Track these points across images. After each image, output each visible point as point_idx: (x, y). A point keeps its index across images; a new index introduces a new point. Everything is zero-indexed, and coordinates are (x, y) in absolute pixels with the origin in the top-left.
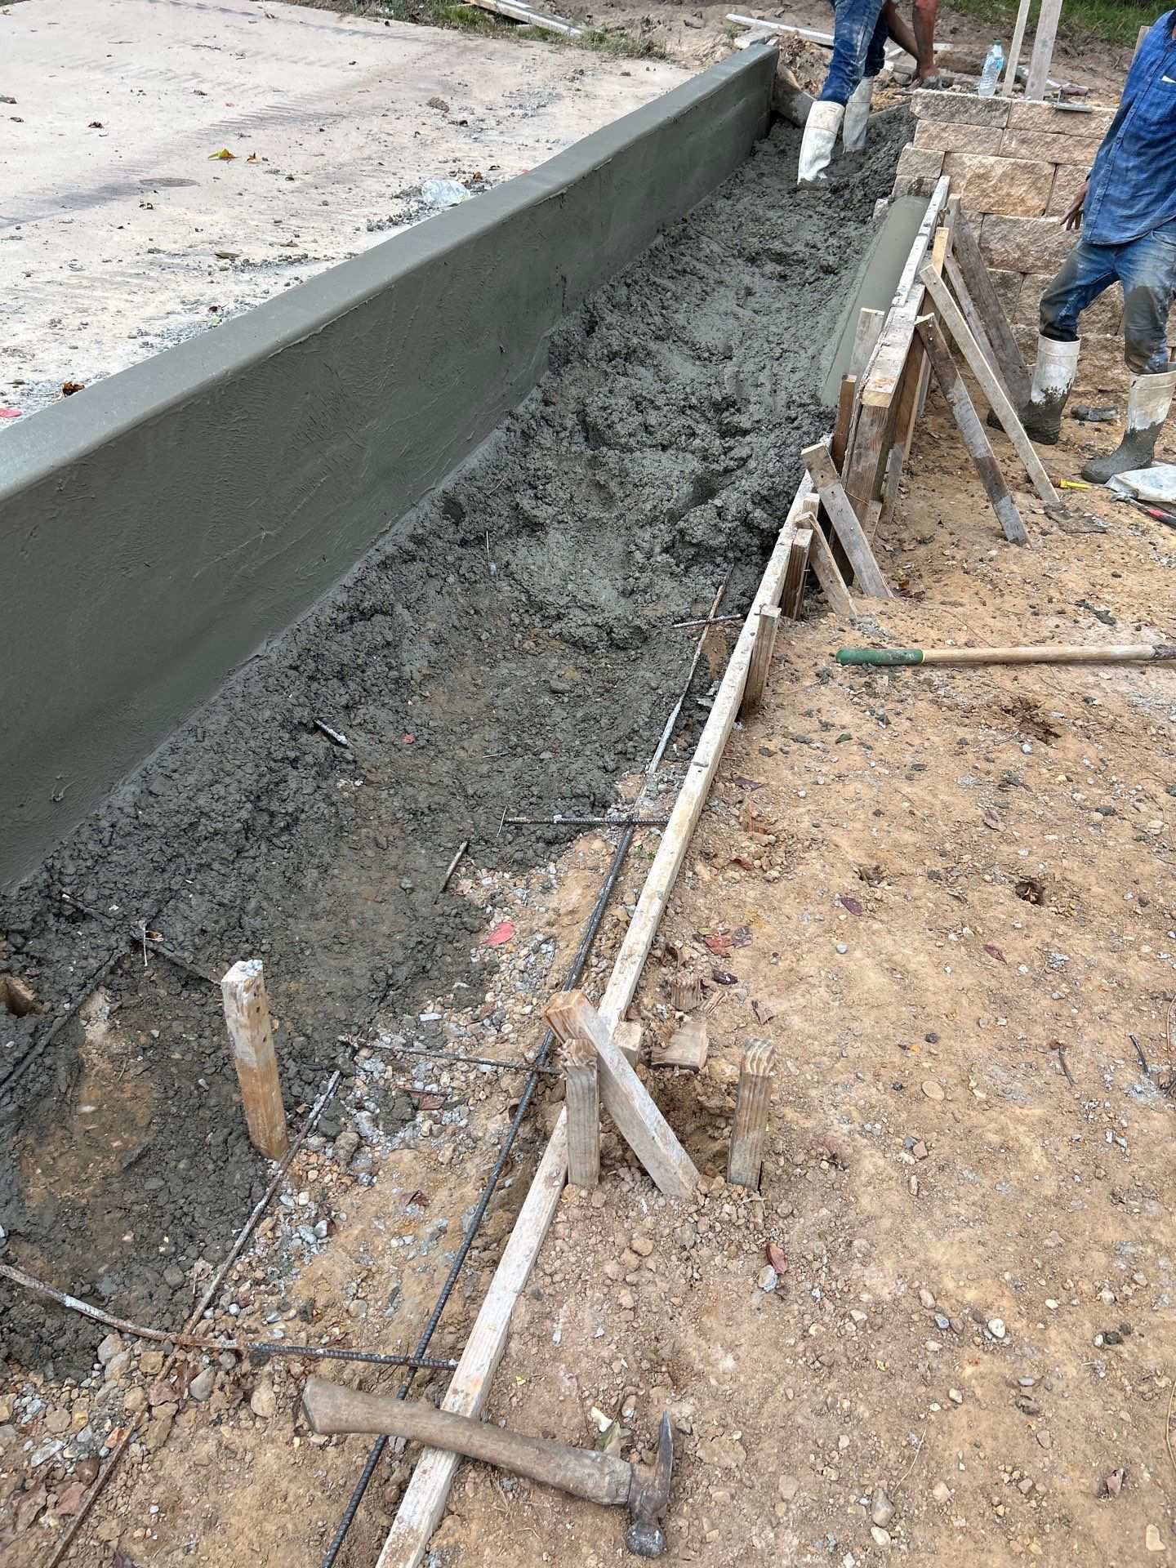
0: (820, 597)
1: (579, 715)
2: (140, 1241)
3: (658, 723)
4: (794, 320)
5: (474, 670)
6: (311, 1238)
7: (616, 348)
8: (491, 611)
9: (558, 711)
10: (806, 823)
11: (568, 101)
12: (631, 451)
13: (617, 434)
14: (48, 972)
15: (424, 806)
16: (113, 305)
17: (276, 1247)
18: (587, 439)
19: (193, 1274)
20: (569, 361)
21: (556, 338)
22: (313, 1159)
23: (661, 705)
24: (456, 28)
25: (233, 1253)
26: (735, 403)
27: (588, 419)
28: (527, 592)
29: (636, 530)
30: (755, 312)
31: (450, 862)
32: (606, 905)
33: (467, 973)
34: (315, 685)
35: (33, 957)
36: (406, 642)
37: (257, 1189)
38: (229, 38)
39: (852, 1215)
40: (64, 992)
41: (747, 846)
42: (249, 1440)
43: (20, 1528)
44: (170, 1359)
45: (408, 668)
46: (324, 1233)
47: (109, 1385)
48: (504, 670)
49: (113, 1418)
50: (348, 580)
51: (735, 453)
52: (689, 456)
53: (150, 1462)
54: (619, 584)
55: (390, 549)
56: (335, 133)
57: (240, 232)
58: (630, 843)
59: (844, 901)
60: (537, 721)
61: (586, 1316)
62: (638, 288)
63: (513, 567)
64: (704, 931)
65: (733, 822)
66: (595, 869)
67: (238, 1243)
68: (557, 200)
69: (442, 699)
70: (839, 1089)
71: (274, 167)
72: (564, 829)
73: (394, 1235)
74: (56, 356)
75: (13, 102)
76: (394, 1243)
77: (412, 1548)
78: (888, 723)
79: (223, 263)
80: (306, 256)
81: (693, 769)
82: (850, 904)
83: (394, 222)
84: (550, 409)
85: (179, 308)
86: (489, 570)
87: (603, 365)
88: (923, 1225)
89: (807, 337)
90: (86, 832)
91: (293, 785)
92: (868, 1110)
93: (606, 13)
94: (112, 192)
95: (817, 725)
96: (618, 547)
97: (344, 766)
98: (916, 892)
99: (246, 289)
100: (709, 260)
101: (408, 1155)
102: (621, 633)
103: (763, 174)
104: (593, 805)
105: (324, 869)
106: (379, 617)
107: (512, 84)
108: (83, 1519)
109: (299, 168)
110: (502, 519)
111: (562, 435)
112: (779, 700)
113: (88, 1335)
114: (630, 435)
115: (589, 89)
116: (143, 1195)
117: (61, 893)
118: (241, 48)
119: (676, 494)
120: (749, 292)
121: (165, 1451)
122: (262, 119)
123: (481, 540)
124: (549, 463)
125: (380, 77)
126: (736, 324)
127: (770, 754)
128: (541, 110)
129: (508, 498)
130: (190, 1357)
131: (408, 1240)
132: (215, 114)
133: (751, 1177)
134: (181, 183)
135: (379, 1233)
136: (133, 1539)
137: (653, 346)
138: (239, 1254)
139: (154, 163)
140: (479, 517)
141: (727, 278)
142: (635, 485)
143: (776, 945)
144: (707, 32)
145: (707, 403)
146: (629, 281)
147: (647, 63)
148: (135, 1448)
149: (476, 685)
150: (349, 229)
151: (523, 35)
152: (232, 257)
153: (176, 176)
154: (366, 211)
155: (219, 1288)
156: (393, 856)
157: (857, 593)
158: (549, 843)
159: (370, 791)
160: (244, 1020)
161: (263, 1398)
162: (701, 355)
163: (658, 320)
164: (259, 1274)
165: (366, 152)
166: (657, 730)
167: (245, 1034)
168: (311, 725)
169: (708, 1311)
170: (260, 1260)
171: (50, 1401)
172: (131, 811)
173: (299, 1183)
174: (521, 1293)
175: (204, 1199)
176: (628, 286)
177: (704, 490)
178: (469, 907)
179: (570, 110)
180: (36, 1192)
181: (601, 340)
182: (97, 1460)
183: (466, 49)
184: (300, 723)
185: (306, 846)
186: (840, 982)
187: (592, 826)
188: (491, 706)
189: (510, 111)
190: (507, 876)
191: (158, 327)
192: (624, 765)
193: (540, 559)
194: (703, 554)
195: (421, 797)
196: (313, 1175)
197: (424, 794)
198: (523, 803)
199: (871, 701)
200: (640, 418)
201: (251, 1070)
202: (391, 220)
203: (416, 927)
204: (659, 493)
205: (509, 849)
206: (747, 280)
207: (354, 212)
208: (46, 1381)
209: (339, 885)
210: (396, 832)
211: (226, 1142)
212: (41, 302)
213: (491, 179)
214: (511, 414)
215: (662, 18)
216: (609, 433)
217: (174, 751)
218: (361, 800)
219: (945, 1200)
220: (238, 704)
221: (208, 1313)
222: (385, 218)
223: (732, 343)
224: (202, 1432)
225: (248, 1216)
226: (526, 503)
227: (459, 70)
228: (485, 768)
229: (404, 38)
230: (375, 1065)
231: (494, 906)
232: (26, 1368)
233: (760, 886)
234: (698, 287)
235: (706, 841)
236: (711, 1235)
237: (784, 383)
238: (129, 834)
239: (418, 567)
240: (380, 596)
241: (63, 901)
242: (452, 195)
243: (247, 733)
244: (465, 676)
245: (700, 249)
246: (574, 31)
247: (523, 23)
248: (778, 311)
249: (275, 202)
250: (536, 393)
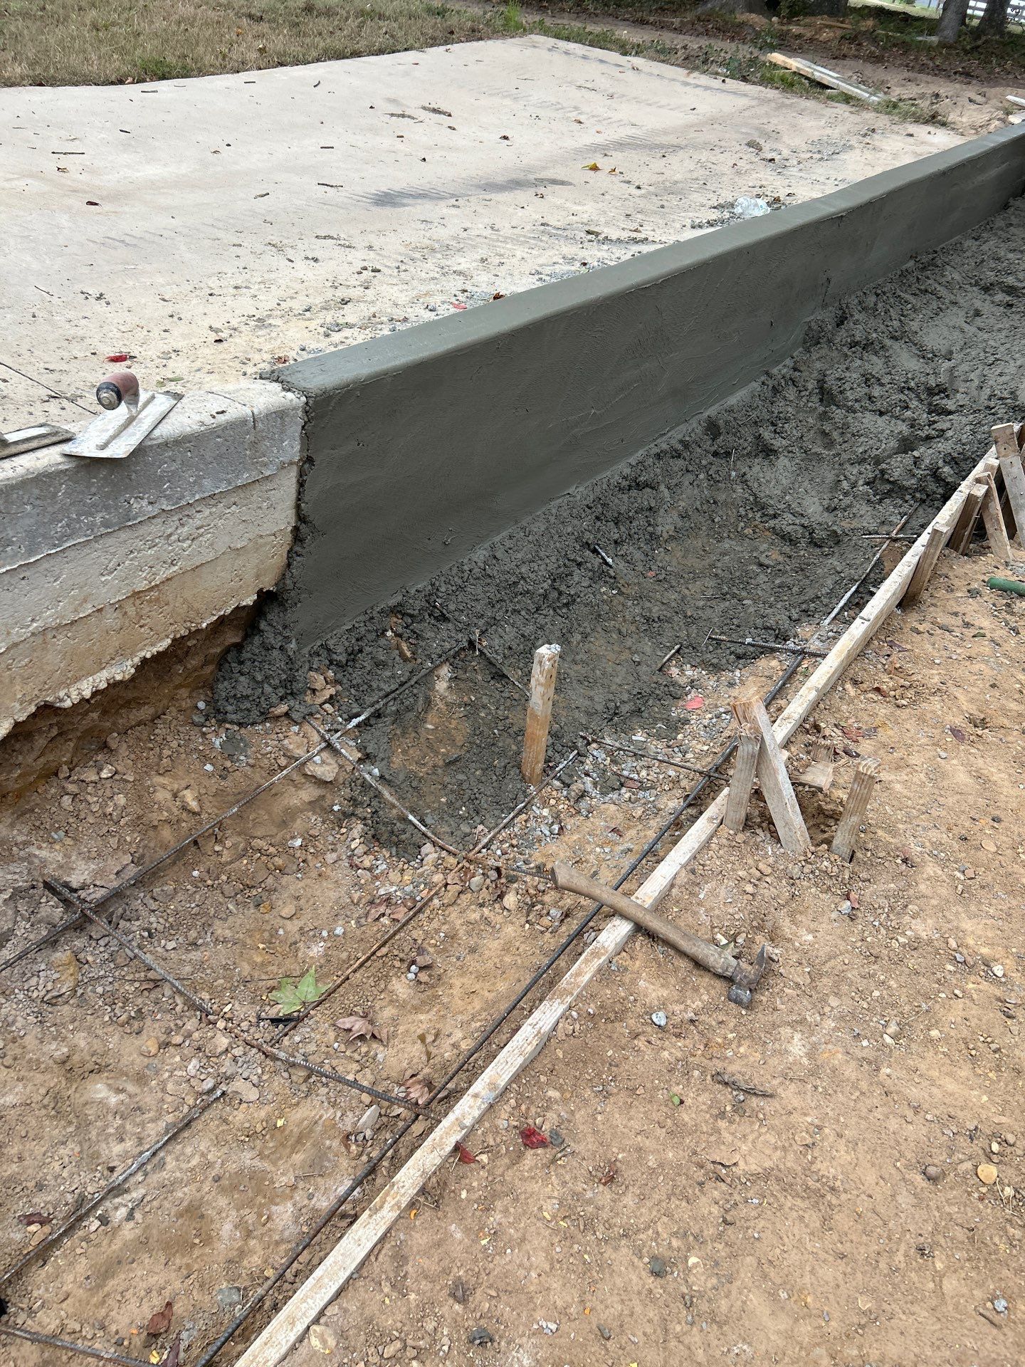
0: (984, 544)
1: (777, 582)
2: (450, 804)
3: (834, 595)
4: (1011, 338)
5: (705, 541)
6: (548, 833)
7: (858, 339)
8: (725, 503)
9: (762, 576)
10: (936, 679)
11: (858, 151)
12: (855, 412)
13: (846, 399)
14: (423, 644)
15: (655, 616)
16: (519, 254)
17: (526, 831)
18: (821, 400)
19: (476, 831)
20: (819, 343)
21: (813, 324)
22: (554, 793)
23: (841, 585)
24: (777, 88)
25: (502, 825)
26: (945, 390)
27: (825, 385)
28: (755, 495)
29: (847, 466)
30: (979, 329)
31: (666, 655)
32: (774, 698)
33: (667, 721)
34: (598, 523)
35: (415, 633)
36: (662, 511)
37: (521, 796)
38: (603, 83)
39: (911, 892)
40: (429, 656)
41: (887, 683)
42: (499, 919)
43: (369, 920)
44: (460, 865)
45: (660, 528)
46: (556, 832)
47: (425, 868)
48: (726, 545)
49: (425, 884)
50: (633, 461)
51: (939, 426)
52: (899, 422)
53: (443, 911)
54: (826, 503)
55: (665, 446)
56: (673, 159)
57: (602, 219)
58: (799, 665)
59: (951, 730)
60: (746, 581)
61: (722, 892)
62: (885, 298)
63: (748, 477)
64: (843, 724)
65: (880, 666)
66: (770, 678)
67: (505, 821)
68: (837, 220)
69: (679, 554)
70: (920, 828)
71: (627, 179)
72: (752, 649)
73: (598, 846)
74: (486, 279)
75: (450, 115)
76: (598, 850)
77: (603, 954)
78: (1018, 633)
79: (590, 237)
80: (647, 239)
81: (858, 621)
82: (956, 732)
83: (710, 224)
84: (797, 374)
85: (561, 261)
86: (730, 476)
87: (845, 349)
88: (960, 910)
89: (1019, 351)
90: (455, 570)
91: (576, 579)
92: (938, 845)
93: (903, 86)
94: (515, 184)
95: (960, 623)
96: (830, 477)
97: (608, 579)
98: (1010, 739)
99: (605, 255)
100: (949, 286)
101: (613, 807)
102: (820, 534)
103: (1011, 225)
104: (777, 637)
105: (585, 636)
106: (648, 490)
107: (815, 134)
108: (404, 925)
109: (645, 181)
110: (747, 443)
111: (803, 393)
112: (934, 601)
113: (417, 838)
114: (856, 401)
115: (877, 143)
116: (454, 780)
117: (435, 601)
118: (611, 91)
119: (884, 446)
120: (978, 313)
121: (451, 908)
122: (621, 144)
123: (728, 454)
124: (790, 409)
125: (712, 122)
126: (961, 336)
127: (919, 633)
128: (835, 156)
129: (754, 429)
130: (472, 867)
131: (607, 850)
132: (588, 138)
133: (846, 851)
134: (562, 183)
135: (589, 843)
136: (429, 944)
137: (888, 342)
138: (504, 827)
139: (544, 168)
140: (730, 438)
141: (961, 301)
142: (853, 435)
143: (895, 742)
144: (987, 108)
145: (922, 388)
146: (879, 292)
147: (929, 128)
148: (436, 901)
149: (704, 551)
150: (678, 226)
151: (830, 98)
152: (597, 234)
153: (559, 178)
154: (691, 215)
155: (491, 841)
156: (629, 642)
157: (1016, 545)
158: (739, 657)
159: (621, 599)
160: (542, 680)
161: (510, 900)
162: (924, 354)
163: (896, 324)
164: (514, 842)
165: (695, 175)
166: (835, 601)
167: (540, 689)
168: (592, 547)
169: (801, 913)
170: (516, 835)
171: (391, 866)
172: (482, 565)
173: (545, 803)
174: (684, 866)
175: (489, 793)
176: (877, 295)
177: (906, 445)
178: (674, 684)
179: (858, 158)
180: (397, 761)
181: (847, 331)
182: (415, 902)
183: (783, 106)
184: (587, 543)
185: (576, 619)
186: (935, 774)
187: (773, 650)
188: (712, 566)
189: (810, 155)
190: (704, 672)
191: (548, 270)
192: (804, 619)
193: (769, 475)
194: (895, 490)
195: (655, 609)
196: (553, 802)
197: (657, 608)
198: (725, 628)
199: (1008, 617)
200: (866, 390)
201: (536, 716)
202: (708, 222)
203: (638, 684)
204: (871, 442)
205: (709, 656)
206: (978, 304)
207: (682, 214)
208: (391, 856)
209: (593, 648)
210: (633, 628)
211: (505, 767)
212: (474, 247)
213: (787, 202)
214: (767, 373)
215: (950, 94)
216: (840, 397)
217: (511, 537)
218: (615, 602)
219: (980, 903)
220: (552, 519)
221: (484, 850)
222: (704, 221)
223: (954, 349)
224: (473, 907)
225: (513, 809)
226: (767, 434)
227: (774, 121)
228: (701, 603)
229: (735, 93)
230: (601, 755)
231: (692, 687)
232: (382, 845)
233: (893, 709)
234: (934, 305)
235: (856, 673)
236: (811, 876)
237: (991, 383)
238: (478, 578)
239: (680, 462)
240: (652, 475)
241: (435, 607)
242: (756, 210)
243: (556, 537)
244: (698, 543)
245: (943, 276)
246: (874, 98)
247: (832, 88)
248: (1000, 330)
249: (626, 202)
250: (789, 362)
